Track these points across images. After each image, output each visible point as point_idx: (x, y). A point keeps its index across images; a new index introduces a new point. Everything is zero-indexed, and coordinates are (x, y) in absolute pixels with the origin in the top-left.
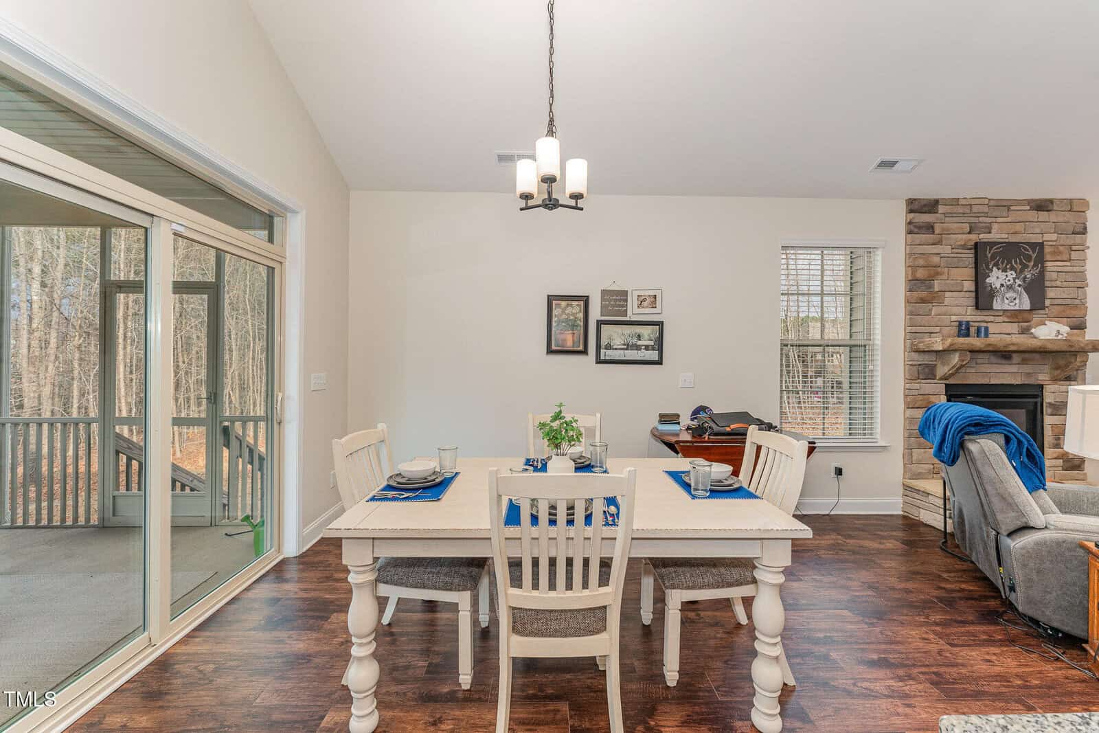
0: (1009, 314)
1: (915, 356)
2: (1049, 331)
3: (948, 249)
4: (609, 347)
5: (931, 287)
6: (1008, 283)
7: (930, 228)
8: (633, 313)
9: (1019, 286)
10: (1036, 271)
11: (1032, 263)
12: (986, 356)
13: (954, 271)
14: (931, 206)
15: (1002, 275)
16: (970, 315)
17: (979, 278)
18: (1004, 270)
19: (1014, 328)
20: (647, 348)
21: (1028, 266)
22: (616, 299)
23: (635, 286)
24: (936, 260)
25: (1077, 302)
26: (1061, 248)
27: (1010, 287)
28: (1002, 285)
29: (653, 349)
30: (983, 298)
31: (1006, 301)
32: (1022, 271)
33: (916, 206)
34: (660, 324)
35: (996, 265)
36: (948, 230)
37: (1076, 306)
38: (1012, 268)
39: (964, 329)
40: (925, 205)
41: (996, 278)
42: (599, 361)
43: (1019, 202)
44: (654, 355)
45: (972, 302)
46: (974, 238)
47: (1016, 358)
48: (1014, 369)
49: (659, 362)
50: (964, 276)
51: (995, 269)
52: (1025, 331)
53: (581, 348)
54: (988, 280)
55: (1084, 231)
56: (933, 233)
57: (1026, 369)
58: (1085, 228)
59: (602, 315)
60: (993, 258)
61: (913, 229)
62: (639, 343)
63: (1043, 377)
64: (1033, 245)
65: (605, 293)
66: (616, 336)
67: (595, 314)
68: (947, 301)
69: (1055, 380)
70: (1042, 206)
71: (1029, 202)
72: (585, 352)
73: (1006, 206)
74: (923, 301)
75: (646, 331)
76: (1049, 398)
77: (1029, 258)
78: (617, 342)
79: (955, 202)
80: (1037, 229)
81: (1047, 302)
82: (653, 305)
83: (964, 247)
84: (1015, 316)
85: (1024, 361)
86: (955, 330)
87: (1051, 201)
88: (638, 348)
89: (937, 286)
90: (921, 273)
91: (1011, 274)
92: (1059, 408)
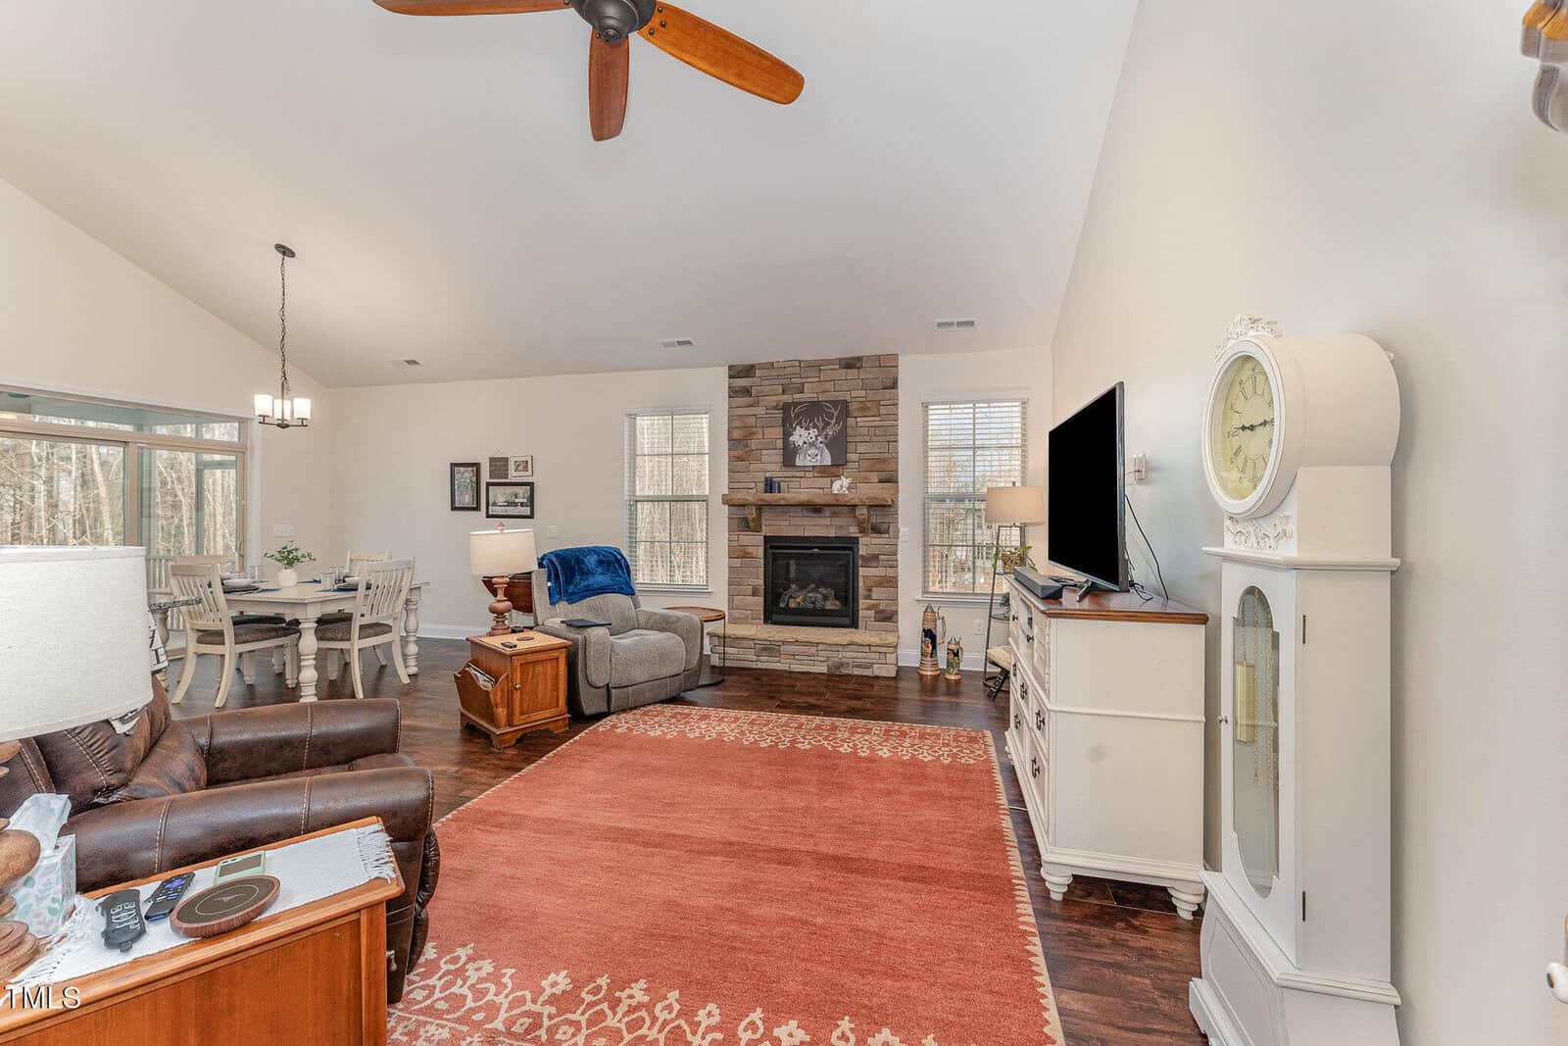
0: (818, 470)
1: (734, 510)
3: (763, 410)
4: (495, 504)
5: (748, 445)
6: (811, 440)
7: (747, 391)
8: (513, 475)
9: (821, 442)
10: (837, 428)
11: (833, 421)
12: (799, 509)
13: (768, 430)
14: (747, 371)
15: (805, 433)
16: (782, 471)
18: (807, 429)
19: (825, 482)
20: (522, 504)
21: (830, 423)
22: (499, 465)
23: (514, 454)
24: (752, 420)
25: (890, 456)
26: (869, 405)
27: (812, 445)
28: (805, 443)
29: (527, 506)
30: (789, 455)
31: (809, 458)
32: (824, 429)
33: (736, 372)
34: (531, 485)
35: (800, 424)
36: (762, 392)
37: (885, 460)
38: (815, 426)
39: (770, 486)
40: (741, 371)
41: (800, 436)
42: (488, 516)
43: (830, 362)
44: (527, 511)
45: (779, 459)
46: (784, 399)
48: (827, 521)
49: (531, 516)
50: (776, 434)
51: (798, 427)
53: (475, 506)
54: (791, 439)
55: (894, 385)
56: (751, 396)
57: (838, 521)
58: (896, 382)
59: (491, 477)
60: (796, 417)
61: (734, 393)
62: (517, 500)
64: (835, 403)
65: (492, 460)
66: (500, 495)
67: (485, 477)
68: (763, 459)
69: (864, 532)
70: (850, 364)
71: (840, 361)
72: (477, 509)
73: (817, 366)
74: (740, 459)
75: (521, 490)
76: (863, 550)
77: (831, 416)
78: (501, 500)
79: (770, 366)
80: (850, 388)
82: (526, 469)
83: (775, 408)
84: (822, 471)
85: (834, 515)
86: (761, 486)
87: (860, 359)
88: (515, 504)
89: (755, 444)
90: (736, 434)
91: (814, 432)
92: (872, 559)
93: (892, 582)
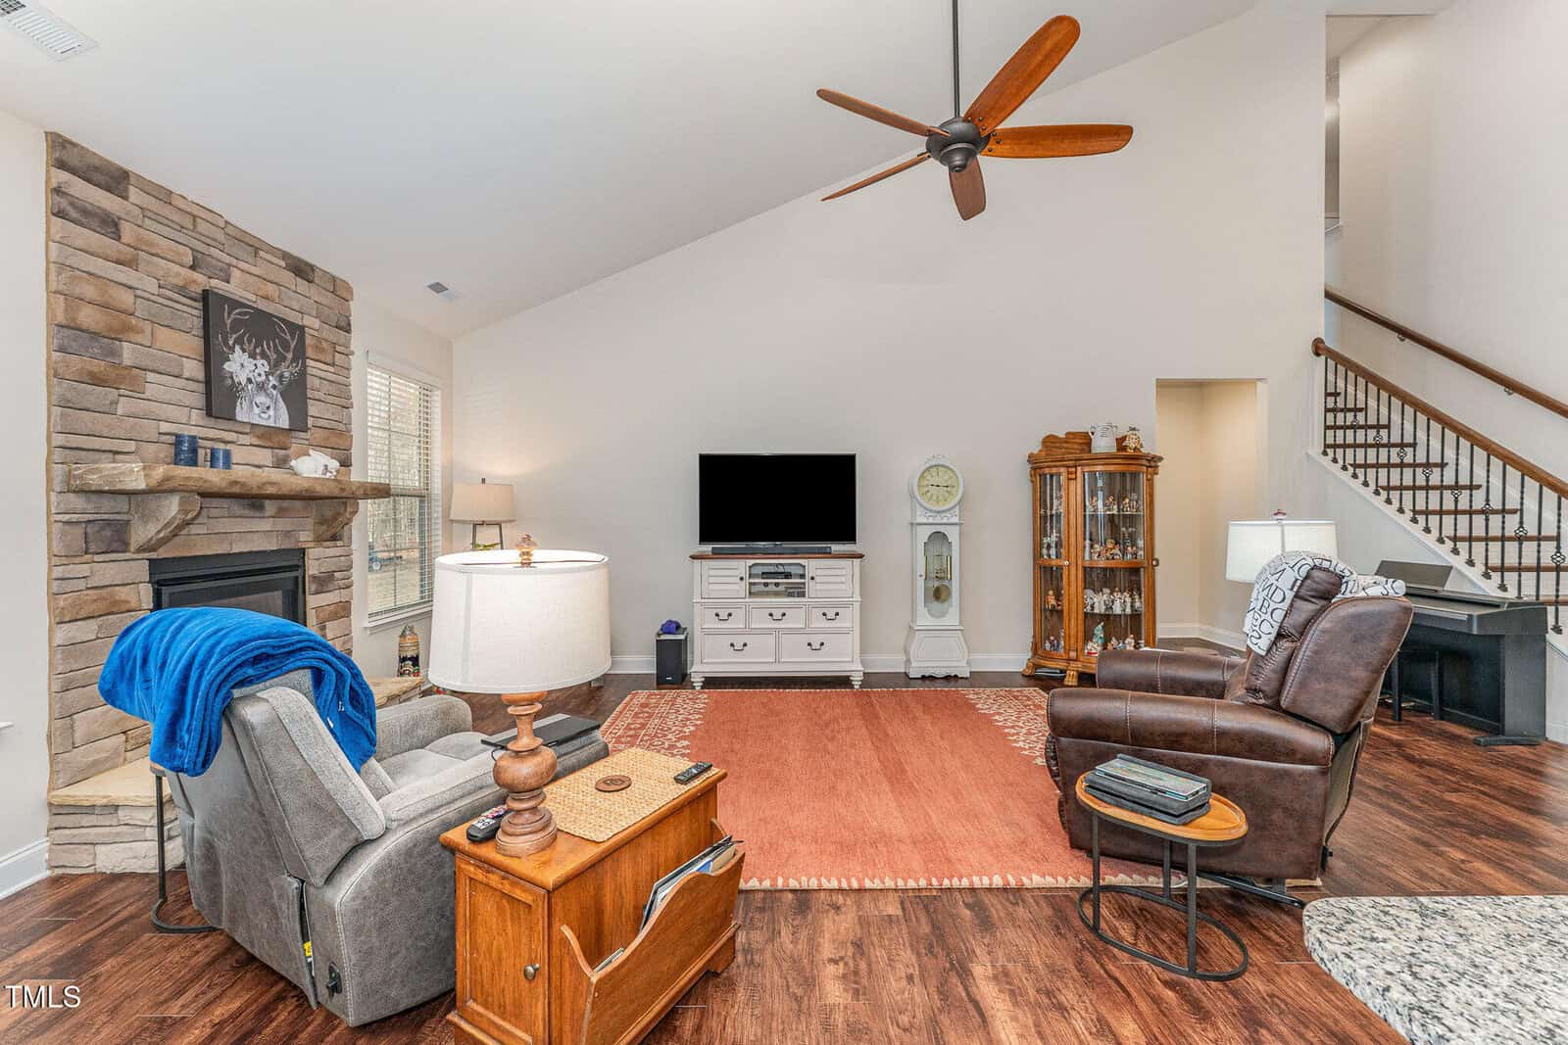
0: (258, 431)
1: (77, 502)
2: (312, 466)
3: (151, 285)
5: (113, 353)
6: (259, 379)
7: (109, 224)
9: (274, 387)
10: (296, 369)
11: (290, 356)
12: (225, 503)
13: (163, 333)
14: (112, 177)
15: (249, 363)
16: (193, 424)
17: (211, 359)
18: (253, 356)
19: (265, 456)
21: (284, 359)
24: (126, 298)
25: (341, 427)
26: (324, 344)
27: (261, 387)
28: (249, 381)
31: (256, 410)
32: (277, 363)
33: (72, 161)
35: (239, 341)
36: (152, 245)
37: (340, 433)
38: (264, 356)
39: (185, 451)
40: (96, 169)
41: (241, 366)
43: (270, 249)
45: (199, 400)
46: (200, 281)
47: (270, 507)
48: (265, 525)
50: (183, 346)
51: (237, 348)
52: (281, 463)
54: (226, 366)
55: (347, 328)
56: (118, 238)
57: (284, 524)
58: (349, 325)
60: (234, 328)
61: (65, 207)
63: (305, 537)
64: (292, 326)
68: (150, 391)
69: (319, 540)
70: (301, 270)
71: (285, 256)
73: (255, 247)
74: (97, 380)
76: (312, 568)
77: (286, 346)
79: (165, 196)
80: (294, 303)
81: (310, 421)
83: (182, 290)
84: (268, 437)
85: (281, 513)
86: (168, 450)
87: (312, 268)
89: (128, 354)
90: (88, 317)
91: (263, 366)
92: (324, 582)
93: (343, 610)
